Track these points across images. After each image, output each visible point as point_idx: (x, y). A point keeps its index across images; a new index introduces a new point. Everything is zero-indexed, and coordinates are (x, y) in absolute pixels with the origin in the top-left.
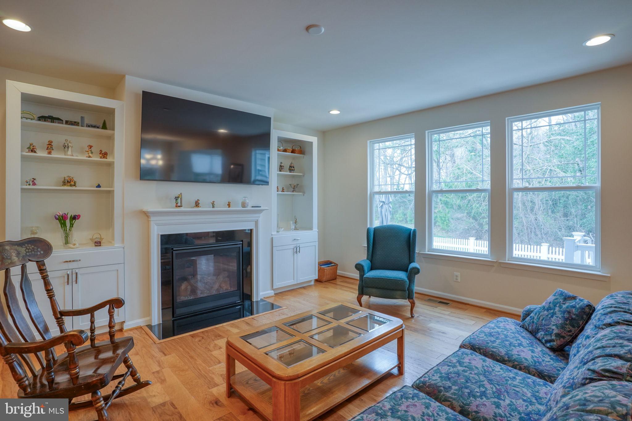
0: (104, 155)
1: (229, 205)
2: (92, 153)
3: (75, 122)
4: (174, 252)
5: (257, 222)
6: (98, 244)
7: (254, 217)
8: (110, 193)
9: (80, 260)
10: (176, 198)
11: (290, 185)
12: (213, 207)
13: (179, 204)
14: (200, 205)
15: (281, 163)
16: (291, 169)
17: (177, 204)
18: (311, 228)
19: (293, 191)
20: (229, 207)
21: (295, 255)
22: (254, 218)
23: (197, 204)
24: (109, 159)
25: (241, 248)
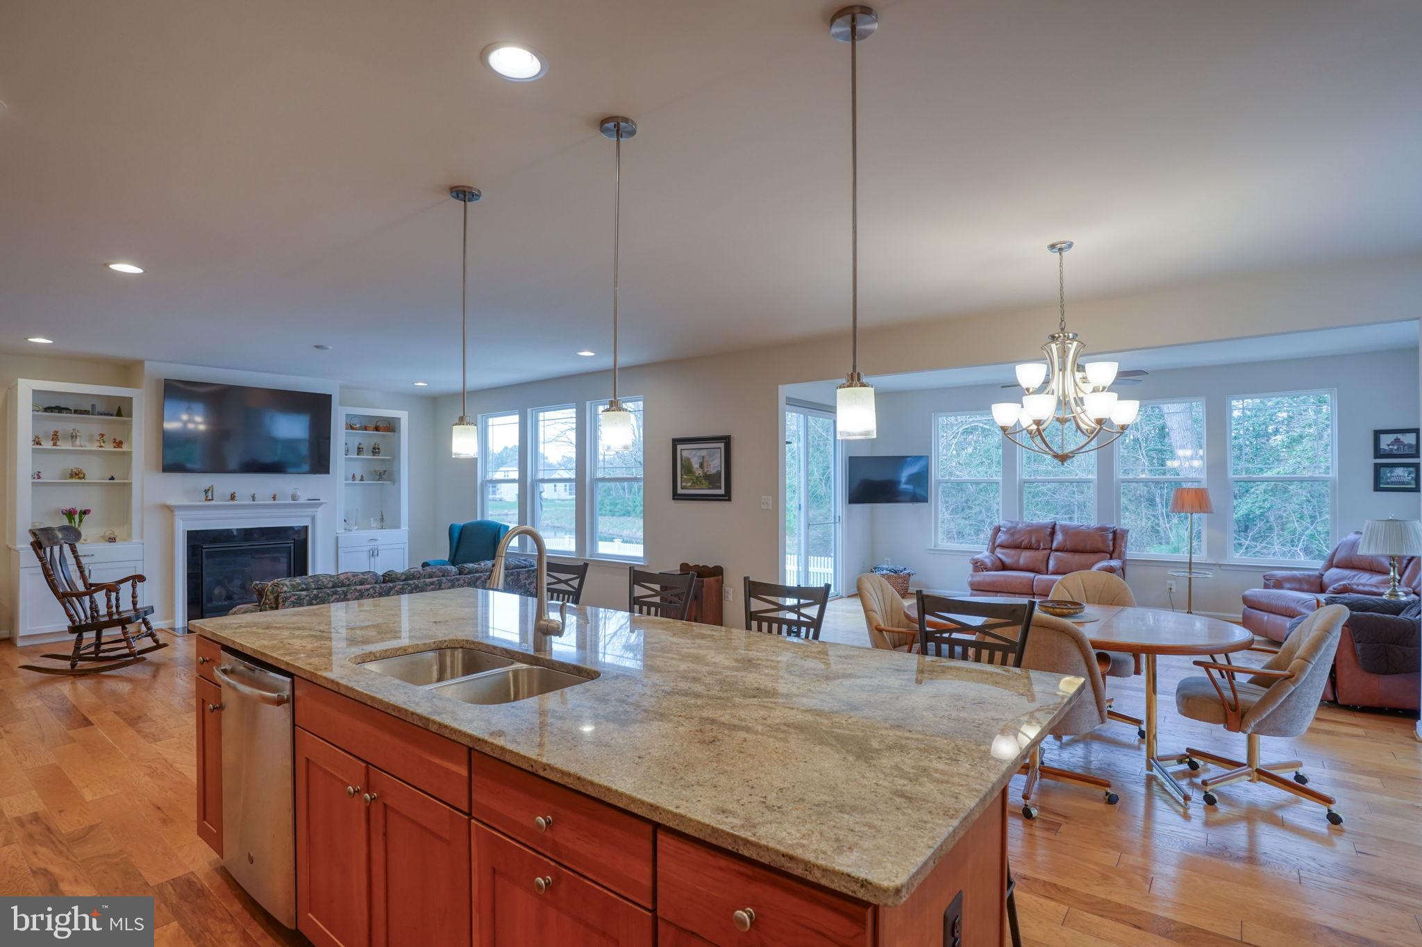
0: (119, 444)
1: (274, 498)
2: (104, 442)
3: (86, 411)
4: (204, 550)
5: (313, 519)
6: (112, 540)
7: (309, 511)
8: (127, 486)
9: (92, 555)
10: (206, 492)
11: (375, 471)
12: (254, 500)
13: (210, 497)
14: (236, 498)
15: (360, 444)
16: (375, 450)
17: (207, 497)
18: (398, 527)
19: (379, 480)
20: (274, 500)
21: (372, 559)
22: (311, 514)
23: (233, 497)
24: (125, 448)
25: (292, 547)
